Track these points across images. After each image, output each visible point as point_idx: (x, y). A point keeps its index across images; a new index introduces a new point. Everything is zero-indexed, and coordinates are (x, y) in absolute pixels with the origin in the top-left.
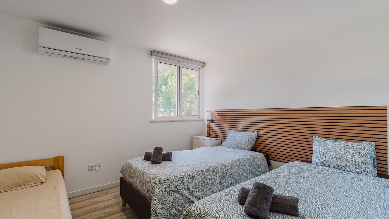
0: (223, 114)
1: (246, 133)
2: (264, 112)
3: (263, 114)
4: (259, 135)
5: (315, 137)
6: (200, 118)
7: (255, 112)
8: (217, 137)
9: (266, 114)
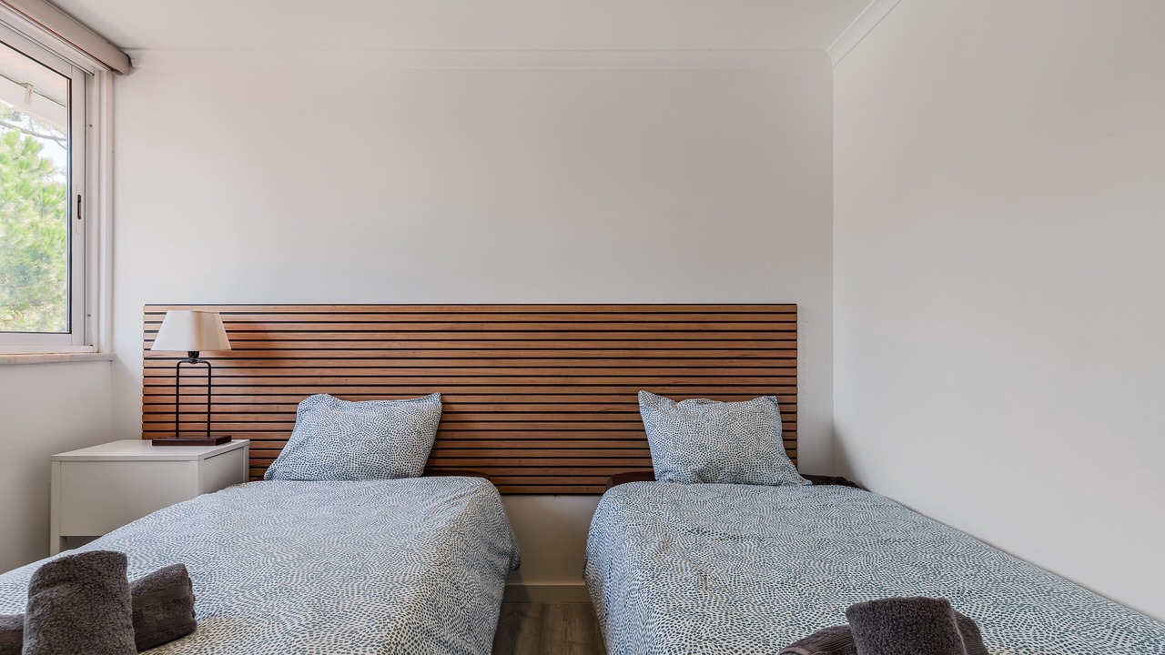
0: (258, 327)
1: (391, 403)
2: (471, 318)
3: (463, 326)
4: (449, 408)
5: (644, 397)
6: (88, 349)
7: (429, 317)
8: (227, 440)
9: (478, 327)
